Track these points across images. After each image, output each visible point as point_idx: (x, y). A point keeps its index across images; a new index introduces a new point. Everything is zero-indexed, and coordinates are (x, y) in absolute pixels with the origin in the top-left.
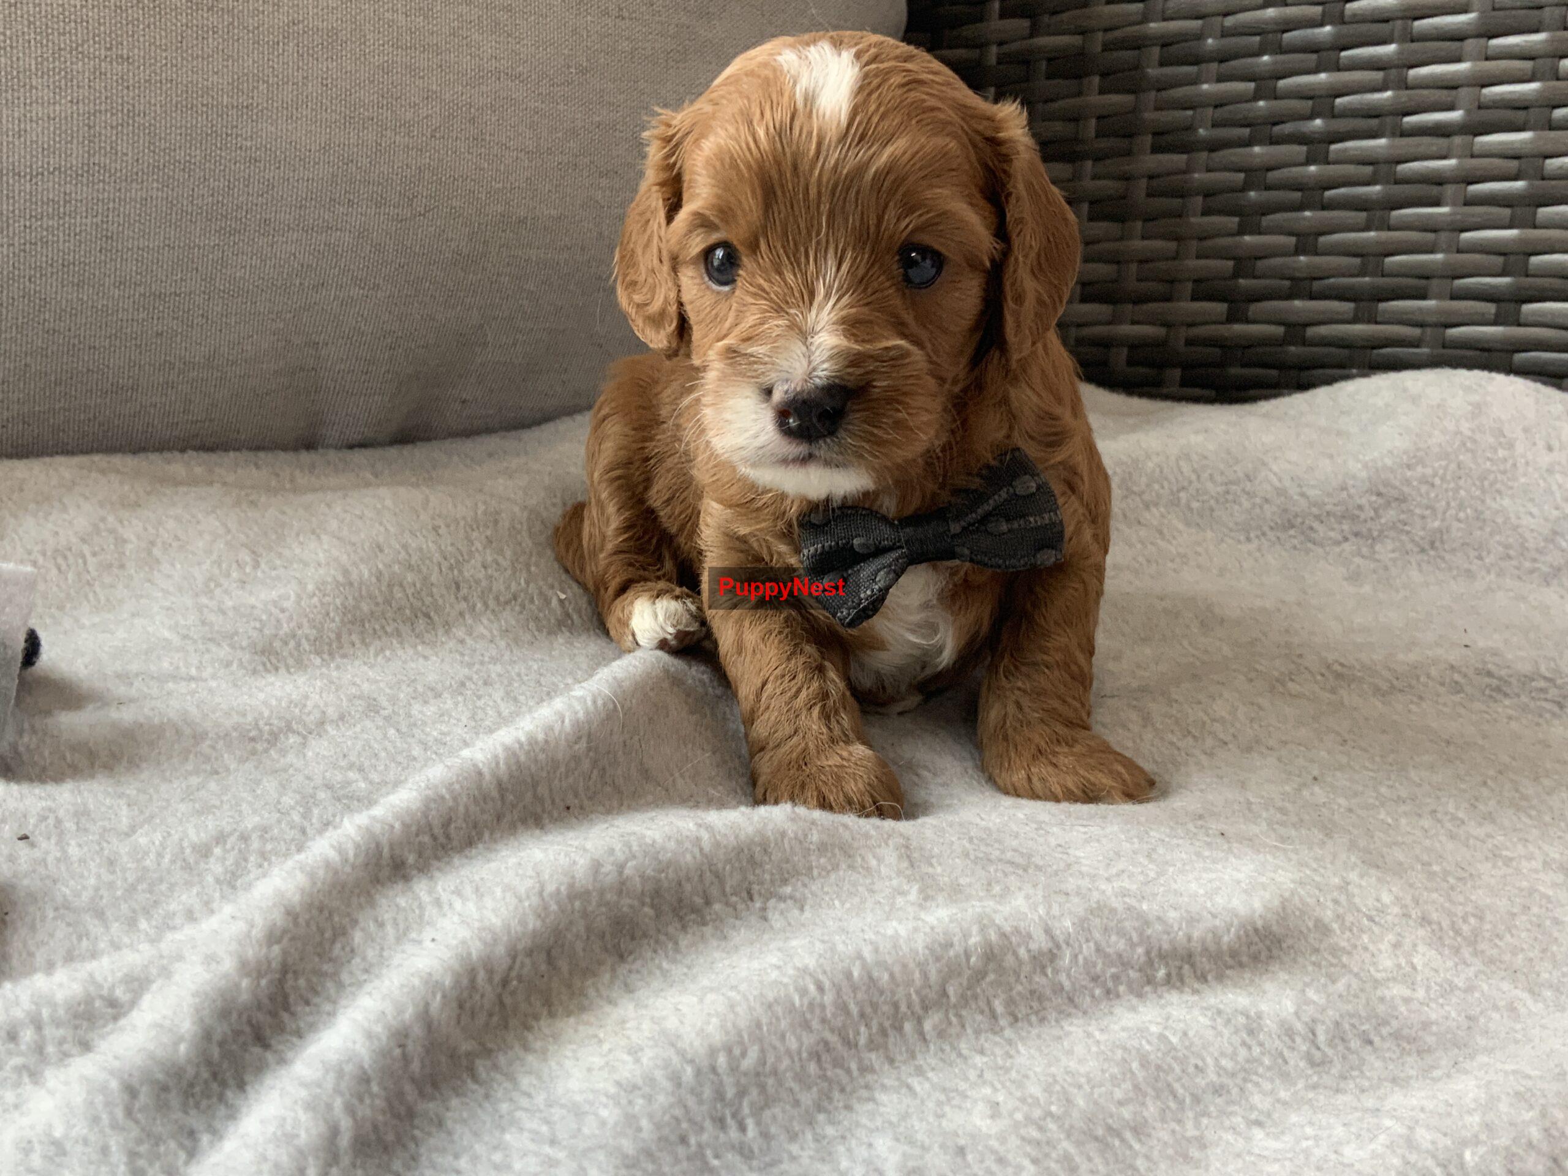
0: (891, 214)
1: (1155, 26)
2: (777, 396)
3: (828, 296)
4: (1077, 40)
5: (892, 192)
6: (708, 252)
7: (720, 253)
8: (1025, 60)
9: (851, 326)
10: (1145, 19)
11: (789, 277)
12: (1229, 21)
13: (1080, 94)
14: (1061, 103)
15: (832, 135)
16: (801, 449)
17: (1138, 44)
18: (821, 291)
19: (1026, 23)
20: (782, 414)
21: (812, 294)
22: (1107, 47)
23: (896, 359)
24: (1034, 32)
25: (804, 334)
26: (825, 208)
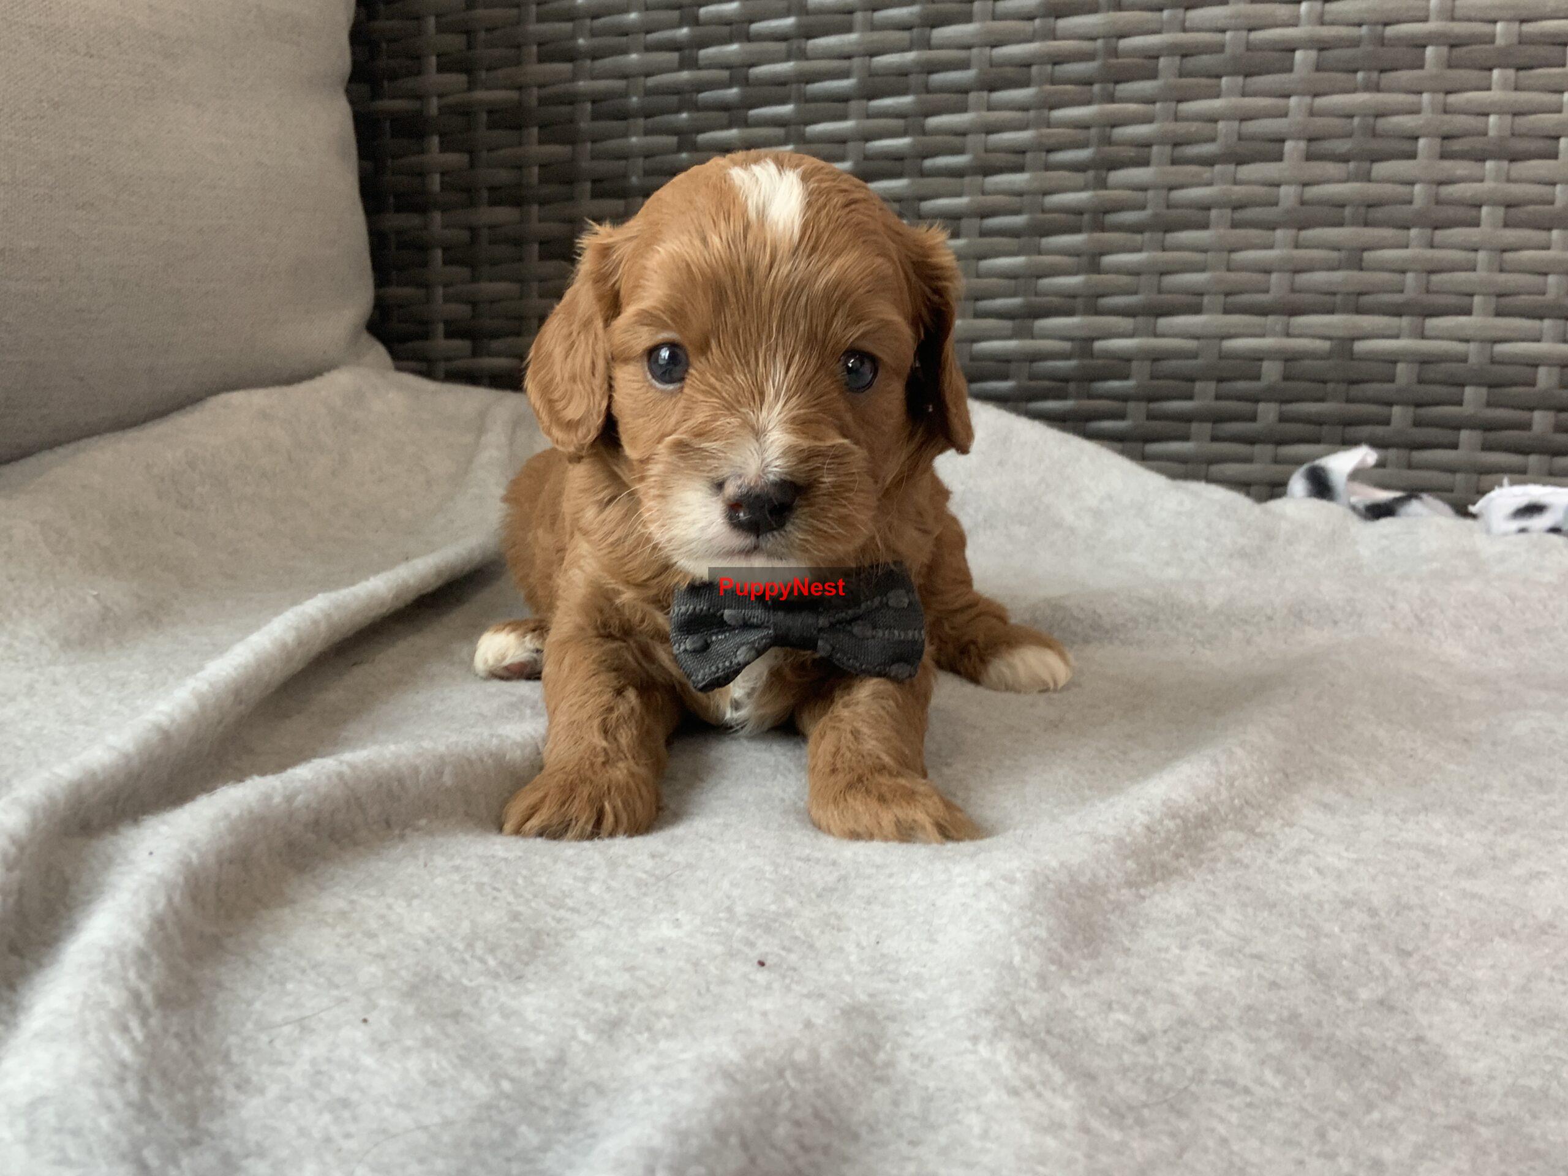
0: (837, 324)
1: (582, 85)
2: (731, 489)
3: (777, 396)
4: (513, 95)
5: (841, 302)
6: (652, 352)
7: (665, 354)
8: (466, 112)
9: (800, 424)
10: (575, 77)
11: (740, 378)
12: (651, 81)
13: (520, 144)
14: (502, 152)
15: (784, 249)
16: (747, 541)
17: (572, 99)
18: (770, 392)
19: (463, 78)
20: (733, 507)
21: (762, 394)
22: (543, 101)
23: (838, 456)
24: (471, 86)
25: (758, 433)
26: (776, 313)
